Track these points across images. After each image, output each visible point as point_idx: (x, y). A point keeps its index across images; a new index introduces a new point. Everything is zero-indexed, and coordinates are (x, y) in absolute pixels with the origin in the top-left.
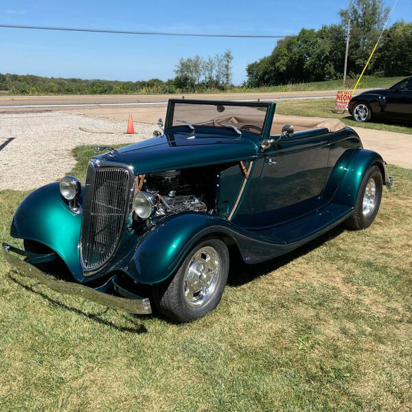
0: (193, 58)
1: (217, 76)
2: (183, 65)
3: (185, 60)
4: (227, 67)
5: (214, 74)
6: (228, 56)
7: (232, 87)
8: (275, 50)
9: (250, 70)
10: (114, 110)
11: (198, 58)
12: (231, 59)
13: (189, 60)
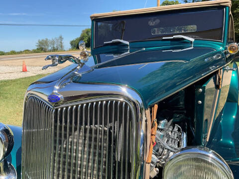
0: (45, 40)
1: (57, 47)
2: (40, 42)
3: (41, 40)
4: (61, 43)
5: (55, 46)
6: (61, 38)
7: (64, 51)
8: (82, 34)
9: (72, 43)
10: (11, 61)
11: (47, 39)
12: (63, 39)
13: (43, 40)
